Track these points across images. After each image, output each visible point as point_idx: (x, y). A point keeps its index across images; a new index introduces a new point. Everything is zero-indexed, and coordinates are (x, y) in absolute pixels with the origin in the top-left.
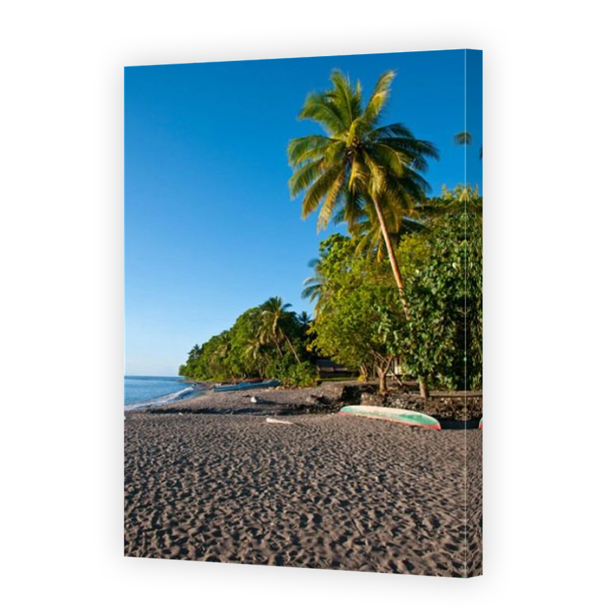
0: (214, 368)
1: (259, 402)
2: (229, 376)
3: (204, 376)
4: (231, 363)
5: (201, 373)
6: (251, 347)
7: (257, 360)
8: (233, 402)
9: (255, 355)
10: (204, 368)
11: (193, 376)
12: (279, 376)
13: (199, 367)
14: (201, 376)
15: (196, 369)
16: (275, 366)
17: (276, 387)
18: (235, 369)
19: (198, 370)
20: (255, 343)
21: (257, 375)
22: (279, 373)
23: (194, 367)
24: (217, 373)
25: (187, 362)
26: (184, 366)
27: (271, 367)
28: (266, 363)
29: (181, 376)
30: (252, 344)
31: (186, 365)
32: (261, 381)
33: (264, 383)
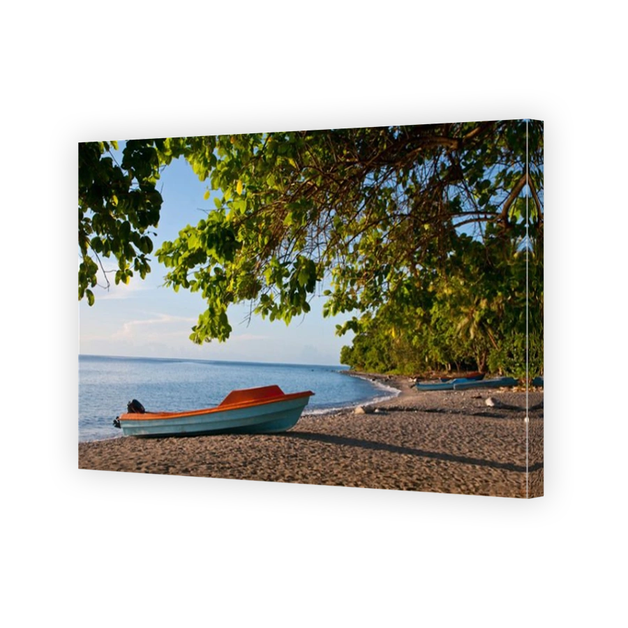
0: (400, 353)
1: (498, 405)
2: (423, 366)
3: (382, 366)
4: (430, 345)
5: (376, 360)
6: (465, 321)
7: (473, 341)
8: (462, 403)
9: (472, 331)
10: (381, 352)
11: (363, 365)
12: (512, 368)
13: (374, 349)
14: (377, 364)
15: (368, 354)
16: (505, 352)
17: (510, 387)
18: (436, 354)
19: (372, 354)
20: (473, 312)
21: (473, 366)
22: (513, 364)
23: (365, 350)
24: (405, 361)
25: (354, 341)
26: (348, 348)
27: (500, 355)
28: (488, 345)
29: (345, 365)
30: (467, 314)
31: (351, 345)
32: (481, 377)
33: (485, 380)
